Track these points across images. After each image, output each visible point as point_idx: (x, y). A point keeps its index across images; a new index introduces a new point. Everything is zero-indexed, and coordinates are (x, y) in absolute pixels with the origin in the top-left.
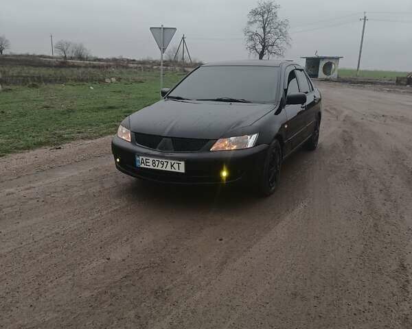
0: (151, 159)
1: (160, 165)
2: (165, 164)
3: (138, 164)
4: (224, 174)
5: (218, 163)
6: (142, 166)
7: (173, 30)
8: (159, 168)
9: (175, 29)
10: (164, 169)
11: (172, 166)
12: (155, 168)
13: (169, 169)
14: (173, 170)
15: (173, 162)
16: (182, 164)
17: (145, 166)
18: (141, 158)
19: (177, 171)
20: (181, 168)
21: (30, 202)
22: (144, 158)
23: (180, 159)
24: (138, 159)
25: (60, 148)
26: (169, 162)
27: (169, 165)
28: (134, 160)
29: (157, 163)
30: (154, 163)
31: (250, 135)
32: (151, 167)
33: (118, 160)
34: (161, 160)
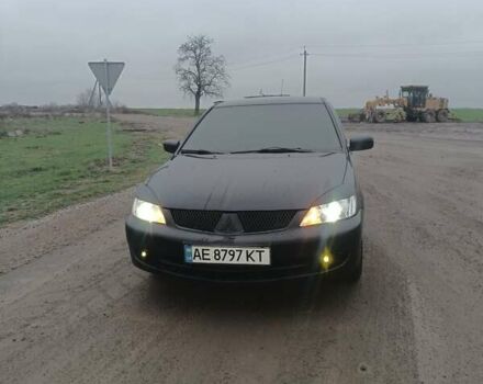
0: (212, 249)
1: (228, 257)
2: (237, 254)
3: (188, 259)
4: (326, 259)
5: (311, 246)
6: (197, 260)
7: (120, 66)
8: (227, 260)
9: (123, 64)
10: (235, 262)
11: (248, 256)
12: (220, 262)
13: (243, 261)
14: (250, 262)
15: (250, 251)
16: (267, 253)
17: (202, 261)
18: (194, 248)
19: (257, 262)
20: (264, 258)
22: (200, 249)
23: (263, 245)
24: (188, 250)
26: (244, 250)
27: (244, 255)
28: (182, 254)
29: (222, 254)
30: (217, 254)
31: (348, 197)
32: (213, 261)
33: (144, 254)
34: (229, 249)
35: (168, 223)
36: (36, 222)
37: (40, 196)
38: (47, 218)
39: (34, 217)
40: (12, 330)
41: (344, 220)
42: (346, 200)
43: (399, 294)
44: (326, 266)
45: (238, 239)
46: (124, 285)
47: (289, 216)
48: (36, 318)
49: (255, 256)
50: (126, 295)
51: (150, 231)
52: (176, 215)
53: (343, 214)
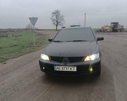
0: (61, 67)
1: (65, 69)
2: (68, 68)
3: (55, 69)
4: (91, 70)
6: (57, 70)
8: (65, 70)
9: (38, 18)
10: (67, 70)
11: (71, 69)
12: (63, 70)
13: (69, 70)
14: (71, 70)
15: (71, 67)
16: (75, 68)
17: (59, 70)
18: (57, 67)
19: (73, 70)
21: (8, 91)
22: (58, 67)
23: (74, 66)
24: (55, 67)
25: (6, 63)
26: (70, 67)
27: (69, 69)
28: (53, 68)
29: (64, 68)
30: (62, 68)
31: (97, 53)
32: (61, 70)
33: (44, 68)
34: (66, 67)
35: (50, 60)
36: (16, 59)
37: (17, 52)
38: (19, 58)
39: (15, 58)
40: (10, 87)
41: (96, 59)
42: (96, 54)
43: (111, 79)
44: (91, 71)
45: (68, 64)
46: (39, 76)
47: (81, 59)
48: (16, 84)
49: (73, 69)
50: (39, 79)
51: (45, 62)
52: (52, 58)
53: (95, 58)
